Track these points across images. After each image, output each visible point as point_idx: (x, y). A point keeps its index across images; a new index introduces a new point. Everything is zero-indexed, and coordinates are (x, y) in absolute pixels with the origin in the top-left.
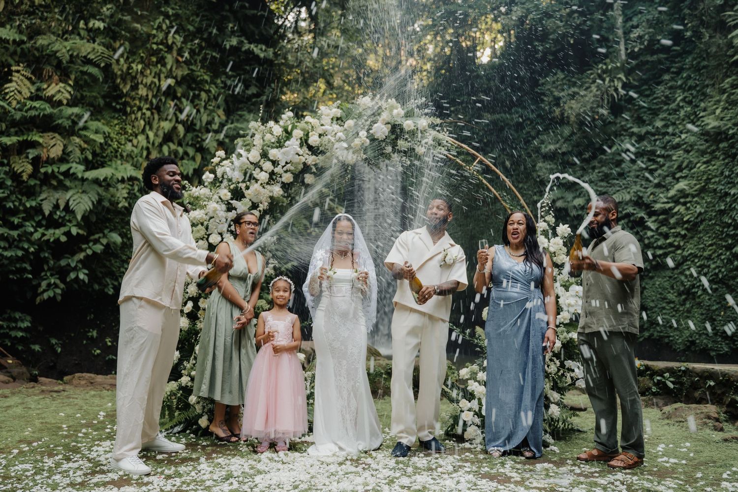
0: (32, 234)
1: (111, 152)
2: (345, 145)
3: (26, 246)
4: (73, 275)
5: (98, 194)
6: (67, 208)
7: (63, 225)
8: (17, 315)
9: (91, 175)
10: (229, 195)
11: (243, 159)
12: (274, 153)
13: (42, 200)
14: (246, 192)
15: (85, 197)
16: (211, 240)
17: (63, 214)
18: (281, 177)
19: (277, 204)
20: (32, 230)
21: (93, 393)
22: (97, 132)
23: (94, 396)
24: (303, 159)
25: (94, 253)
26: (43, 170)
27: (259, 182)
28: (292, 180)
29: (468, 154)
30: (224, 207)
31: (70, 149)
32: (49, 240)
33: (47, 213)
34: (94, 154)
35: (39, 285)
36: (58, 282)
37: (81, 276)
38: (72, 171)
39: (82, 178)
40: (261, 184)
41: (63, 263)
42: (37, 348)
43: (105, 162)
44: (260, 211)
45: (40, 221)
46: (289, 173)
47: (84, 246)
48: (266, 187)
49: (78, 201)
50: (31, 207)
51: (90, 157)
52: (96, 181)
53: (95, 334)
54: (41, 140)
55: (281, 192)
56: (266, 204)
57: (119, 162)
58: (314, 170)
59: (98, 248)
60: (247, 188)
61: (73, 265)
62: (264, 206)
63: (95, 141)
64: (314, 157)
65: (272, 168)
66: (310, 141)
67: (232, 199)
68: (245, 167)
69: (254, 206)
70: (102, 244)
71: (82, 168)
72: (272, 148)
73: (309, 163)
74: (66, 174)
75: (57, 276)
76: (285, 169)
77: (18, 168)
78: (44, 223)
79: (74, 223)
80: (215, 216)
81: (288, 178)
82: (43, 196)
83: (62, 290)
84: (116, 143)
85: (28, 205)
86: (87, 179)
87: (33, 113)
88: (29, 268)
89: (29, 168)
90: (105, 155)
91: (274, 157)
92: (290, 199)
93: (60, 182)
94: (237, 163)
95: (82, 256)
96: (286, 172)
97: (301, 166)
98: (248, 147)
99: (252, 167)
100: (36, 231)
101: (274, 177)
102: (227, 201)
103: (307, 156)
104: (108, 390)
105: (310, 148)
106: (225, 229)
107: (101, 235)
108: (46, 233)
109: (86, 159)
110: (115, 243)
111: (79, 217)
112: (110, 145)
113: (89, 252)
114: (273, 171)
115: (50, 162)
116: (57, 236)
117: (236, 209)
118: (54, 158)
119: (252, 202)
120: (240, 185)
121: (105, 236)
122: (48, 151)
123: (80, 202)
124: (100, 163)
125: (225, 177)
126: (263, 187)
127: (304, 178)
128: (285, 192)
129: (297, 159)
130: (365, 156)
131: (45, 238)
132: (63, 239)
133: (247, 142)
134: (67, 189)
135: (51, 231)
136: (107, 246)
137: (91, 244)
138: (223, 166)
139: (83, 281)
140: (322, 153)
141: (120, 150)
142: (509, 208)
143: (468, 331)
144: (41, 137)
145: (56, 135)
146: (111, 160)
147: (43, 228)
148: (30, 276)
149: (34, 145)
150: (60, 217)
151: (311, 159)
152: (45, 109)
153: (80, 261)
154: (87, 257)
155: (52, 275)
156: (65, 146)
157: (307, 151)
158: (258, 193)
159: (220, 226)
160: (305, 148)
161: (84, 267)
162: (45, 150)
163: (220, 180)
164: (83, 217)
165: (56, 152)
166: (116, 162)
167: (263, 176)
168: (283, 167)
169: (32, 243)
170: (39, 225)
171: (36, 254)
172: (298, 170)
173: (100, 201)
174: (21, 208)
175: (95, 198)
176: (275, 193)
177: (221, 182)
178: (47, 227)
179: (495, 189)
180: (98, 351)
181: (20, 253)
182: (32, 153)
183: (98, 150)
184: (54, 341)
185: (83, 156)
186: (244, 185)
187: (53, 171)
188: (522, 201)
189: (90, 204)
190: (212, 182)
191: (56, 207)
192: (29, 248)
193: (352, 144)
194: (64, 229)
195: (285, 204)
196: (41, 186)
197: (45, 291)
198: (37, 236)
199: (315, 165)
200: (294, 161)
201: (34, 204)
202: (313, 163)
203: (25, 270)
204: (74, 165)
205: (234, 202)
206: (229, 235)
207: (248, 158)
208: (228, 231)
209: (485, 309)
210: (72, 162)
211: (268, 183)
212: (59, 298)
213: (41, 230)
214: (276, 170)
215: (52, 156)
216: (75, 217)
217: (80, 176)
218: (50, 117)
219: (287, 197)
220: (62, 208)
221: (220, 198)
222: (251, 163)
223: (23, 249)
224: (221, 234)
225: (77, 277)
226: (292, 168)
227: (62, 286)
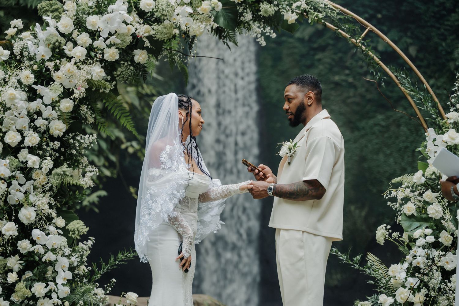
2: (190, 10)
10: (32, 78)
11: (51, 29)
12: (93, 22)
14: (55, 75)
16: (7, 139)
18: (103, 54)
19: (97, 90)
24: (133, 30)
27: (73, 60)
28: (117, 57)
29: (355, 21)
30: (24, 95)
40: (76, 63)
44: (74, 100)
46: (113, 48)
48: (82, 67)
55: (103, 74)
56: (83, 90)
58: (147, 44)
60: (57, 68)
62: (79, 93)
64: (147, 26)
65: (90, 41)
66: (142, 6)
67: (35, 83)
68: (54, 40)
69: (67, 93)
72: (89, 14)
73: (141, 34)
76: (108, 42)
80: (12, 106)
81: (112, 55)
91: (93, 26)
92: (114, 83)
94: (42, 35)
96: (109, 46)
97: (129, 39)
98: (56, 14)
99: (63, 40)
101: (93, 54)
102: (29, 87)
103: (137, 26)
105: (142, 14)
106: (26, 125)
114: (91, 45)
117: (41, 97)
119: (64, 88)
120: (47, 64)
125: (25, 54)
126: (79, 68)
127: (133, 56)
128: (108, 74)
129: (124, 29)
130: (216, 26)
133: (55, 7)
138: (21, 39)
140: (159, 21)
142: (410, 95)
143: (358, 257)
151: (144, 30)
157: (137, 19)
158: (71, 76)
159: (20, 121)
160: (134, 14)
163: (18, 58)
167: (79, 52)
168: (106, 39)
172: (125, 45)
176: (95, 75)
177: (19, 61)
179: (390, 70)
186: (53, 64)
188: (426, 85)
190: (5, 62)
193: (199, 10)
195: (107, 91)
199: (150, 38)
200: (120, 31)
202: (146, 35)
205: (40, 89)
206: (32, 132)
207: (57, 29)
208: (29, 128)
209: (379, 228)
211: (84, 63)
214: (96, 44)
219: (110, 81)
221: (20, 82)
222: (62, 35)
224: (20, 132)
226: (118, 41)
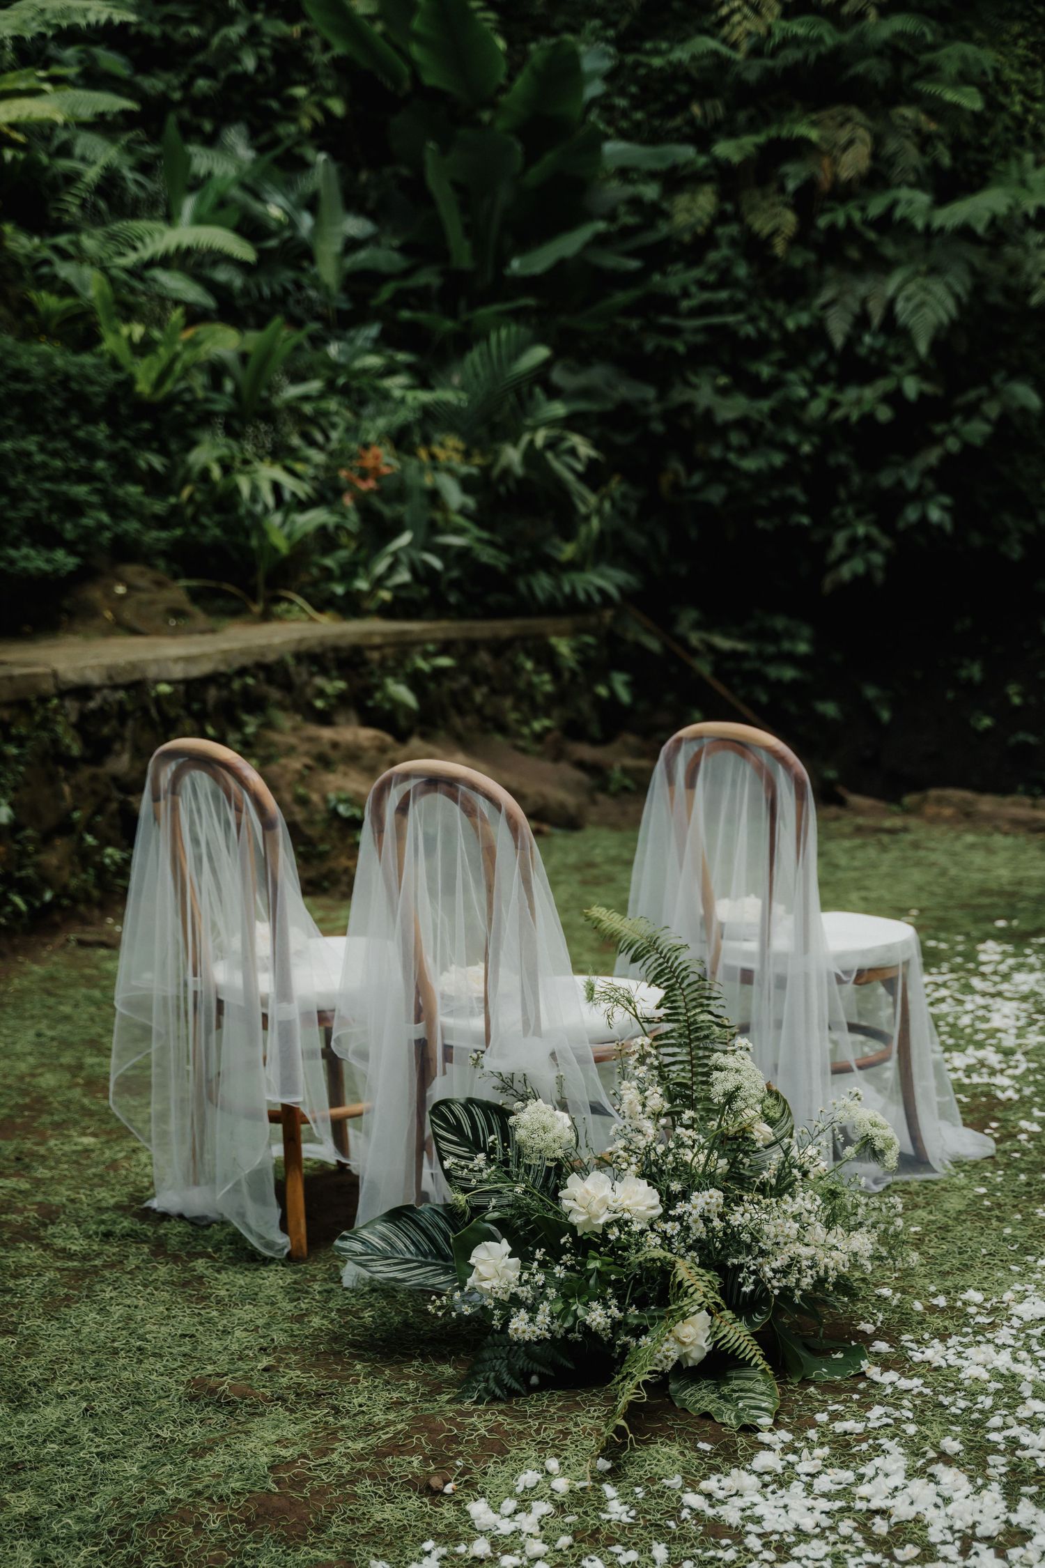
0: (803, 404)
1: (1007, 129)
3: (792, 438)
4: (912, 514)
5: (973, 272)
6: (890, 324)
7: (882, 372)
8: (780, 623)
9: (952, 215)
13: (825, 307)
15: (938, 289)
17: (880, 342)
20: (802, 392)
21: (970, 838)
22: (964, 78)
23: (972, 847)
25: (967, 447)
26: (822, 222)
31: (891, 146)
32: (846, 419)
33: (839, 341)
34: (957, 147)
35: (828, 543)
36: (875, 532)
37: (935, 515)
38: (899, 213)
39: (928, 227)
41: (886, 479)
42: (829, 709)
43: (988, 165)
45: (823, 366)
47: (939, 429)
49: (916, 301)
50: (800, 329)
51: (946, 160)
52: (965, 232)
53: (975, 671)
54: (814, 135)
57: (1029, 158)
59: (977, 430)
61: (912, 483)
63: (956, 107)
70: (987, 420)
71: (922, 199)
74: (885, 223)
75: (871, 517)
77: (761, 224)
78: (833, 369)
79: (911, 364)
82: (827, 294)
83: (887, 554)
84: (1018, 98)
85: (791, 324)
86: (941, 230)
87: (792, 55)
88: (801, 498)
89: (789, 220)
90: (986, 141)
93: (869, 250)
95: (932, 457)
100: (814, 395)
104: (1006, 834)
107: (983, 391)
108: (840, 397)
109: (935, 167)
110: (1024, 410)
111: (923, 347)
112: (1003, 108)
113: (953, 444)
115: (843, 193)
116: (866, 408)
118: (850, 181)
121: (994, 393)
122: (835, 162)
123: (922, 304)
124: (973, 168)
131: (838, 414)
132: (884, 414)
134: (886, 267)
135: (851, 394)
136: (1003, 422)
137: (957, 421)
139: (939, 527)
141: (1031, 118)
144: (814, 124)
145: (854, 112)
146: (1005, 156)
147: (832, 386)
148: (805, 520)
149: (799, 149)
150: (872, 350)
152: (820, 40)
153: (929, 472)
154: (948, 458)
155: (859, 514)
156: (878, 141)
161: (942, 489)
162: (826, 162)
164: (935, 345)
165: (854, 162)
166: (1019, 158)
169: (805, 430)
170: (821, 377)
171: (818, 457)
173: (978, 290)
174: (775, 335)
175: (961, 282)
178: (842, 383)
180: (987, 722)
181: (778, 459)
182: (794, 175)
183: (967, 132)
184: (871, 692)
185: (927, 160)
187: (849, 221)
189: (950, 304)
191: (862, 321)
192: (799, 444)
194: (884, 385)
196: (820, 265)
197: (843, 559)
198: (817, 408)
201: (804, 319)
203: (790, 505)
204: (904, 193)
210: (899, 186)
212: (879, 576)
213: (826, 392)
215: (845, 174)
216: (911, 346)
217: (919, 224)
218: (835, 59)
220: (876, 320)
223: (785, 447)
225: (924, 519)
227: (885, 542)
